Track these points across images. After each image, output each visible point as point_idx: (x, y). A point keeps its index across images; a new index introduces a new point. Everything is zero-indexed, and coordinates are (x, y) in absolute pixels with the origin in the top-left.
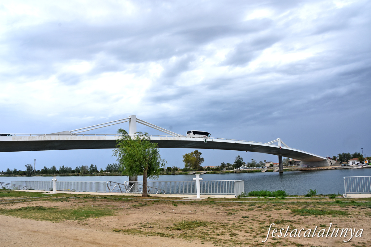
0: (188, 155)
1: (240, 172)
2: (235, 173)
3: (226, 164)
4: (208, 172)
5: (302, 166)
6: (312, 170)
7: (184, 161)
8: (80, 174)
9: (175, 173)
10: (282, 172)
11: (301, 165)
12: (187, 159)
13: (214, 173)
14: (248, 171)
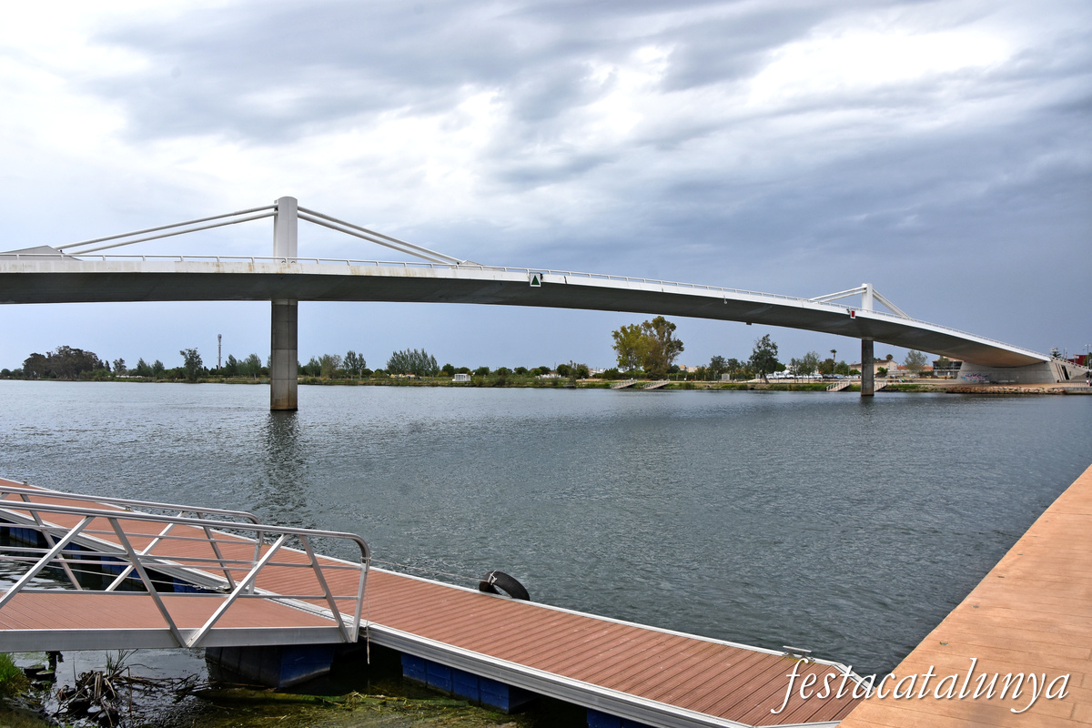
0: (629, 331)
1: (766, 386)
2: (752, 389)
3: (726, 360)
4: (671, 385)
5: (963, 377)
6: (986, 393)
7: (615, 348)
8: (320, 378)
9: (576, 383)
10: (869, 393)
11: (961, 373)
12: (627, 343)
13: (688, 387)
14: (790, 387)
